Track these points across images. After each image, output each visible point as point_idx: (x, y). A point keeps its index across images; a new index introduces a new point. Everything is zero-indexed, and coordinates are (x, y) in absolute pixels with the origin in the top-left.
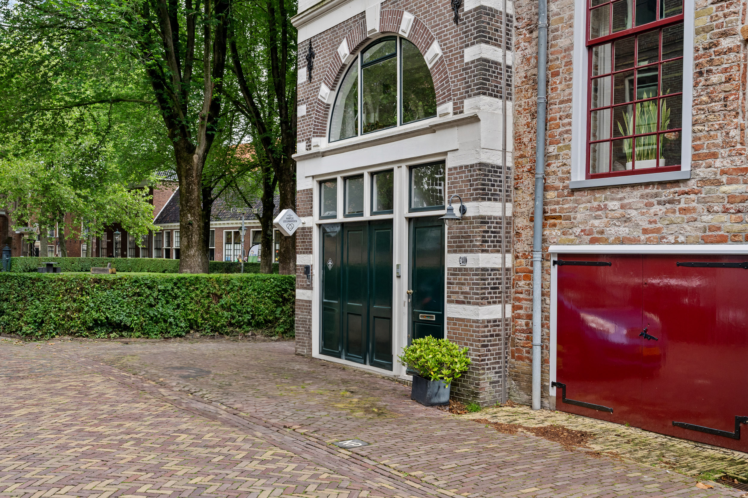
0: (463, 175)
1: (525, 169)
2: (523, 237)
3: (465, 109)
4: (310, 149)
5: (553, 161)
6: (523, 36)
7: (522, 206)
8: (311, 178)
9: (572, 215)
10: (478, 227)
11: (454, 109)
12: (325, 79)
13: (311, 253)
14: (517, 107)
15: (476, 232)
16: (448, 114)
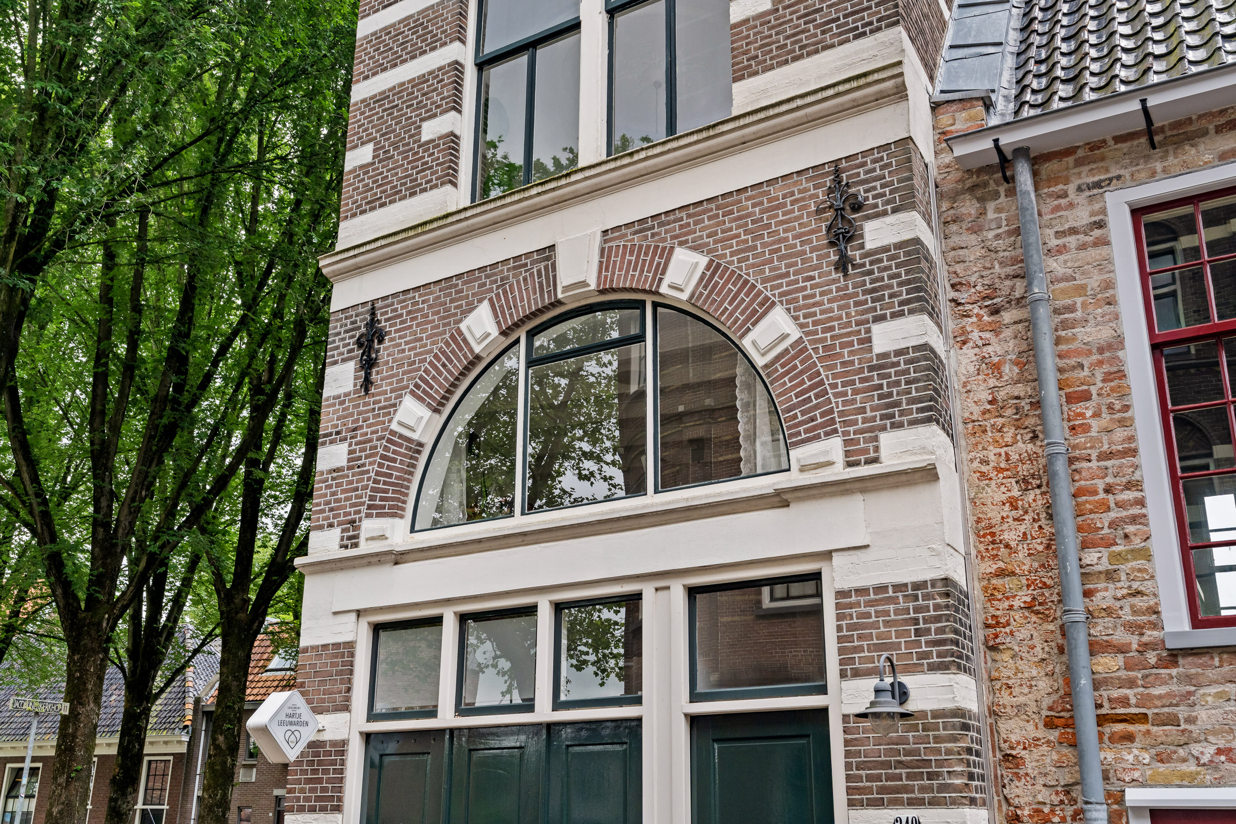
0: (892, 607)
1: (1017, 603)
2: (1030, 767)
3: (883, 454)
4: (356, 545)
5: (1099, 586)
6: (974, 319)
7: (1016, 691)
8: (353, 616)
9: (1182, 712)
10: (954, 739)
11: (847, 453)
12: (417, 386)
13: (338, 809)
14: (976, 464)
15: (949, 752)
16: (830, 464)
